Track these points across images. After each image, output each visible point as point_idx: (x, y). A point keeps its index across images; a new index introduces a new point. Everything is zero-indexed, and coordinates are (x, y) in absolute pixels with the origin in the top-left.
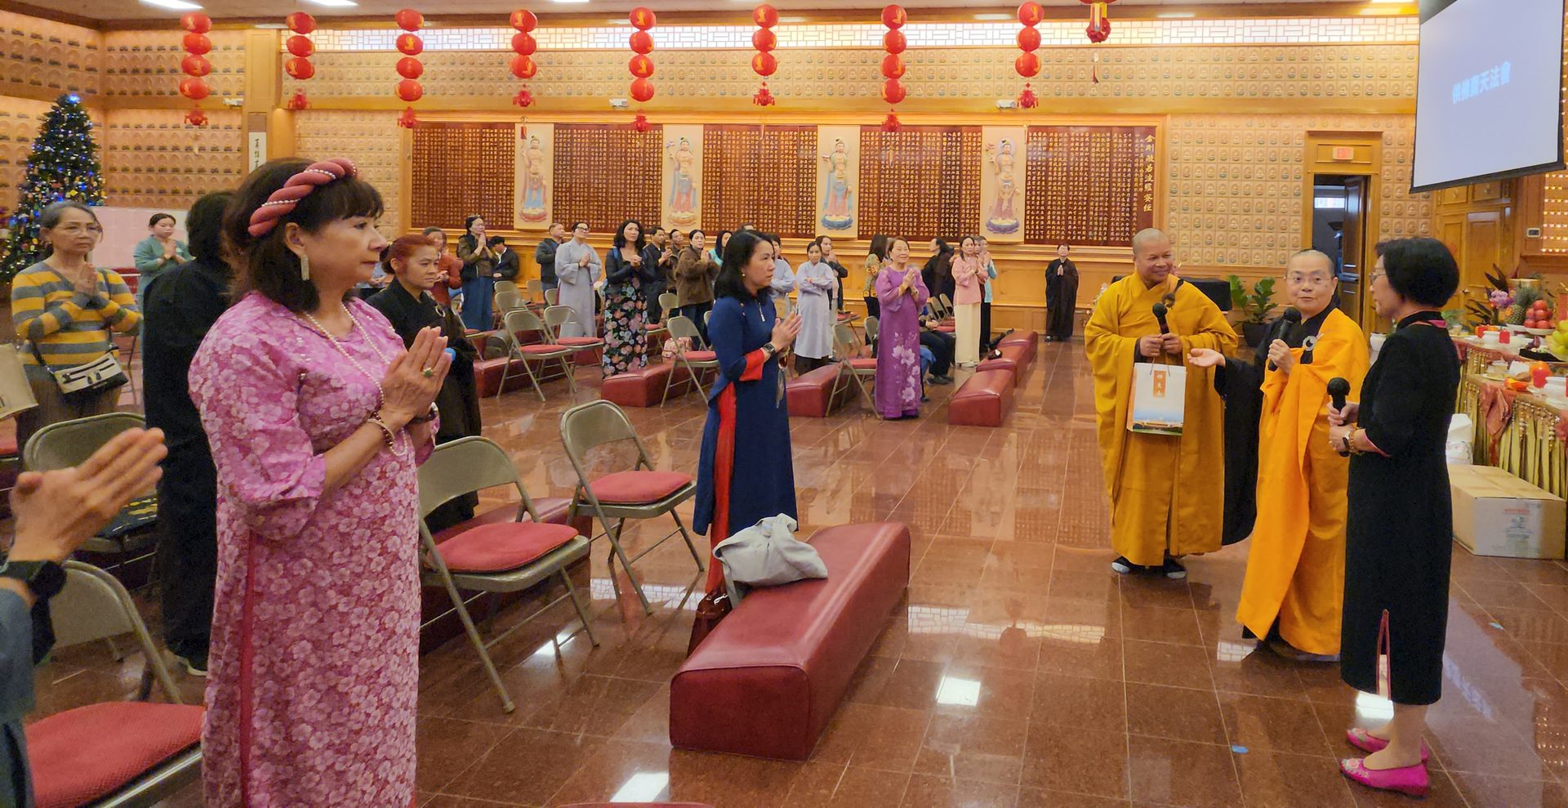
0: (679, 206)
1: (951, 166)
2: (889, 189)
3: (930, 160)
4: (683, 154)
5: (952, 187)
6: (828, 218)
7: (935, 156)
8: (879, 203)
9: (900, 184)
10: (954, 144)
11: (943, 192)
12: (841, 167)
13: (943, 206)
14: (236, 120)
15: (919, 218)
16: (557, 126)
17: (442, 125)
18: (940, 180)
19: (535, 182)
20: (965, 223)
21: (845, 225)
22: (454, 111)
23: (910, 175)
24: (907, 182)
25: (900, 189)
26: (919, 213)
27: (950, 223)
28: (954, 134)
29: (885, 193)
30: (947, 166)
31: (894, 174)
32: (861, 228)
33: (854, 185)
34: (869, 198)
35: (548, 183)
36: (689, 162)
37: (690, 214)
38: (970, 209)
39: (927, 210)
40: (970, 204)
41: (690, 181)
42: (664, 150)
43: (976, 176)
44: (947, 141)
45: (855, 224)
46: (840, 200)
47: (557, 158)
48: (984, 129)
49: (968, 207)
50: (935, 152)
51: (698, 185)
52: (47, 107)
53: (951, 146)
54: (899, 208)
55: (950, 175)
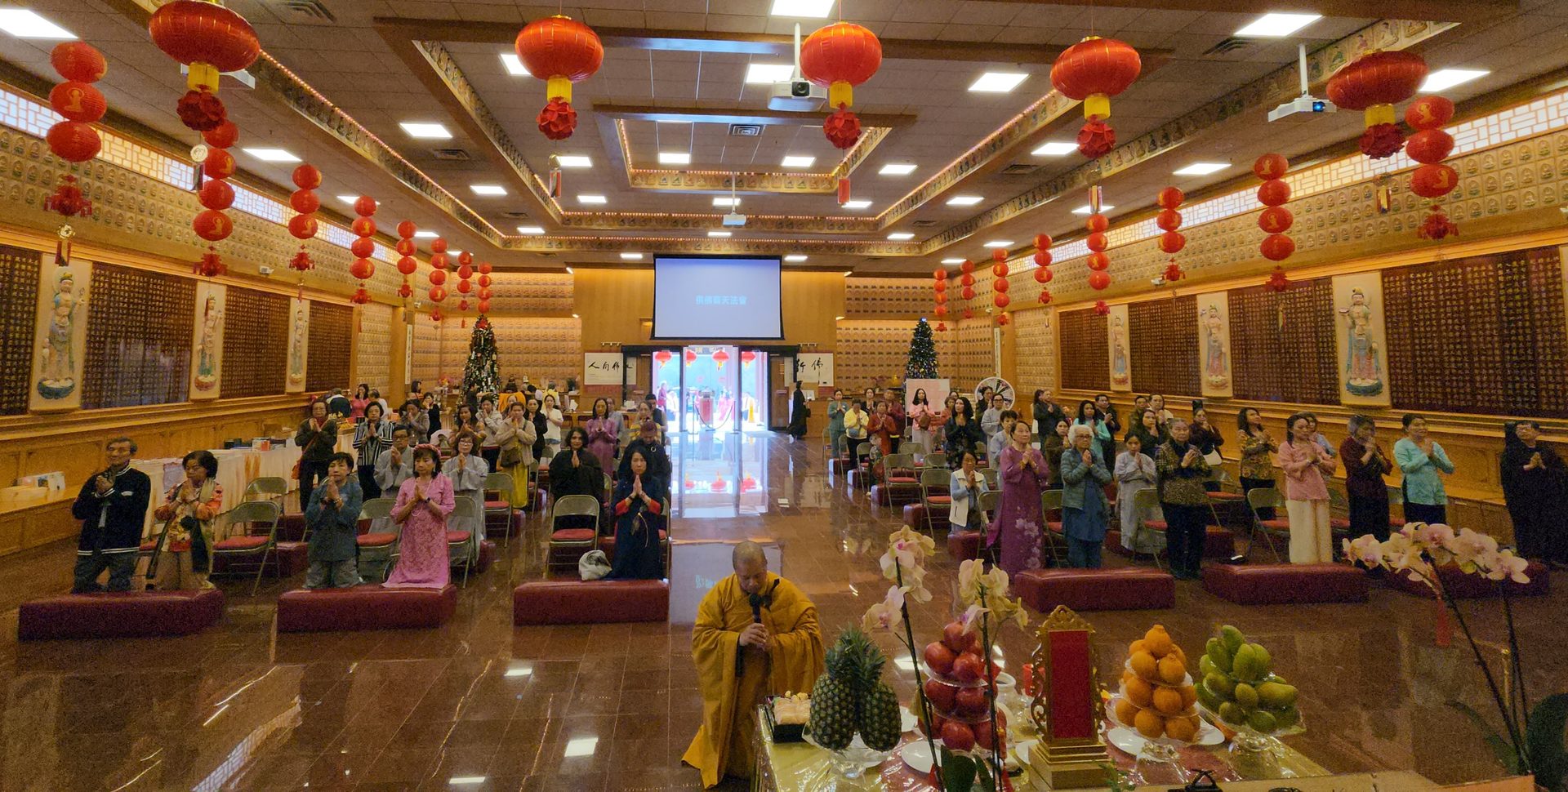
0: (1214, 371)
1: (1516, 308)
2: (1426, 344)
3: (1482, 304)
4: (1213, 321)
5: (1521, 338)
6: (1353, 383)
7: (1489, 297)
8: (1415, 363)
9: (1440, 338)
10: (1516, 277)
11: (1507, 345)
12: (1359, 322)
13: (1508, 365)
14: (988, 322)
15: (1472, 381)
16: (1131, 306)
17: (1072, 313)
18: (1501, 330)
19: (1120, 352)
20: (1547, 390)
21: (1374, 391)
22: (1075, 303)
23: (1453, 325)
24: (1451, 334)
25: (1441, 344)
26: (1472, 376)
27: (1521, 388)
28: (1515, 264)
29: (1421, 350)
30: (1508, 308)
31: (1432, 325)
32: (1395, 394)
33: (1379, 342)
34: (1401, 356)
35: (1127, 352)
36: (1219, 327)
37: (1220, 378)
38: (1554, 369)
39: (1484, 372)
40: (1553, 362)
41: (1220, 347)
42: (1199, 318)
43: (1557, 319)
44: (1505, 275)
45: (1386, 389)
46: (1364, 361)
47: (1132, 331)
48: (1561, 249)
49: (1550, 365)
50: (1488, 290)
51: (1226, 349)
52: (914, 324)
53: (1512, 281)
54: (1443, 369)
55: (1516, 322)
